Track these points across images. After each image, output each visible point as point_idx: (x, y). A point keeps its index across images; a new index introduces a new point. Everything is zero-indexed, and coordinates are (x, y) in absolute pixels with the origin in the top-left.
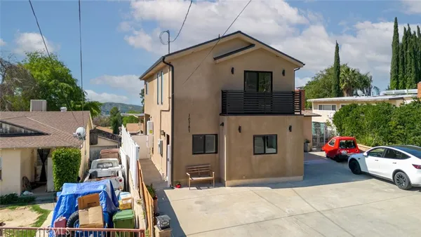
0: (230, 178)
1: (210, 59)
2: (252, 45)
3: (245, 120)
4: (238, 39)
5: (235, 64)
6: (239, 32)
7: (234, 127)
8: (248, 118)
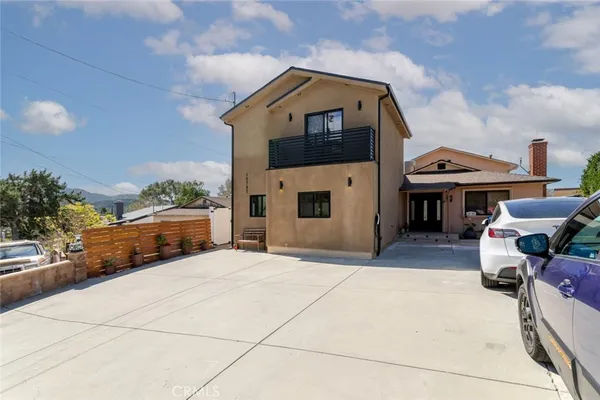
0: (270, 245)
3: (287, 174)
5: (293, 109)
7: (274, 183)
8: (291, 171)
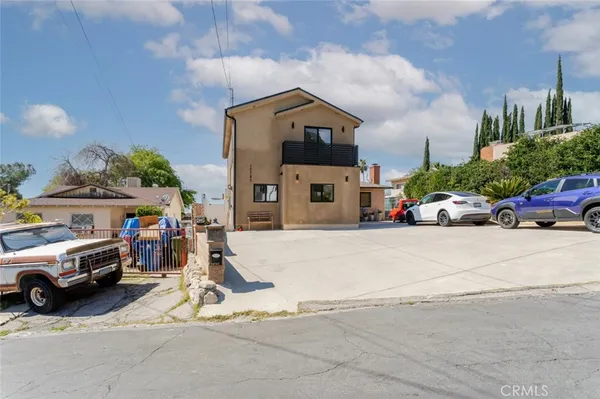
0: (288, 223)
1: (270, 113)
2: (312, 101)
3: (302, 169)
4: (298, 96)
5: (295, 120)
6: (299, 88)
7: (291, 175)
8: (305, 167)
